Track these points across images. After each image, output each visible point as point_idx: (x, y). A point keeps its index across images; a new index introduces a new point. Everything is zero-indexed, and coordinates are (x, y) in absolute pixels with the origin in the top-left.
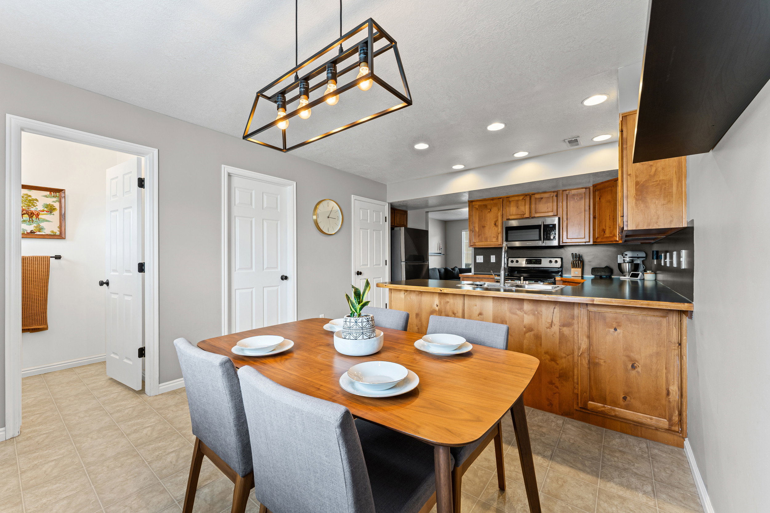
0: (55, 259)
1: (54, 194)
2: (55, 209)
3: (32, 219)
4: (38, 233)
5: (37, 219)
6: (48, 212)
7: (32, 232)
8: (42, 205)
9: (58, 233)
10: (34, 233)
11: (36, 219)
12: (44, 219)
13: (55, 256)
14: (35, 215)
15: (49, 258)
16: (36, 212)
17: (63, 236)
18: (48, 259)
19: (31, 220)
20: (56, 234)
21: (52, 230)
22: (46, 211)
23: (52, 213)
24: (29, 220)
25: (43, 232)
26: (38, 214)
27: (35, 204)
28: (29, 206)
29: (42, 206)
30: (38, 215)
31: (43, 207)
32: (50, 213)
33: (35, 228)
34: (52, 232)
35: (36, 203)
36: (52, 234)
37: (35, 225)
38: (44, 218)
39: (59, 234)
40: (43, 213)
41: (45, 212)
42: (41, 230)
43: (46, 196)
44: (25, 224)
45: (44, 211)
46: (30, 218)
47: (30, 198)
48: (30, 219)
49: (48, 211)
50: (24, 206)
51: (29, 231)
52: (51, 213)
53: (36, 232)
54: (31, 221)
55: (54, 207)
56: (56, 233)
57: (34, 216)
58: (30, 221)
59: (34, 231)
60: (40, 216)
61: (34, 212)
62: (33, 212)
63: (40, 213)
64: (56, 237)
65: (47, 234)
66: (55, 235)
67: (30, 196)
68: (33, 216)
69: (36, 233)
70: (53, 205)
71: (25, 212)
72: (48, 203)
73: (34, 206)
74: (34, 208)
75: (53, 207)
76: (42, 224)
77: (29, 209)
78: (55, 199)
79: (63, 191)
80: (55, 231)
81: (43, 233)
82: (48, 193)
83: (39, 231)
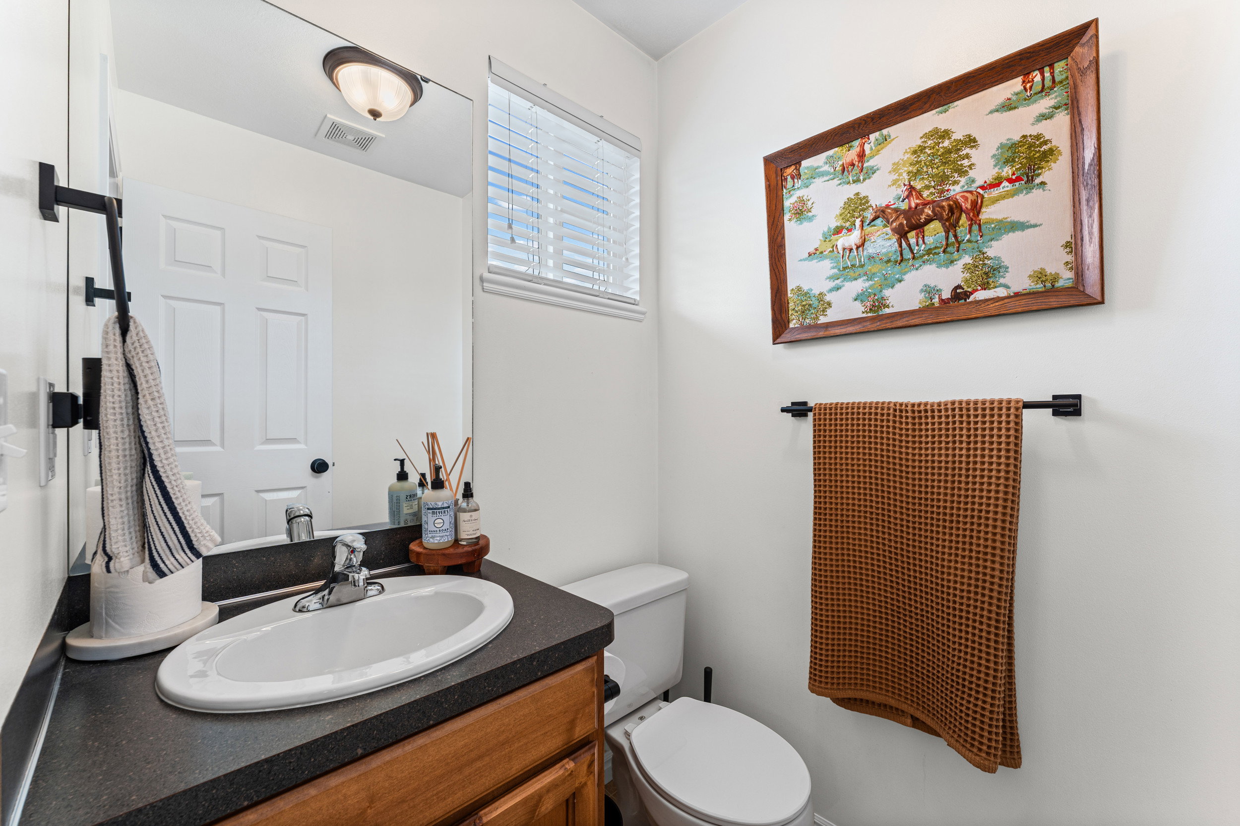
0: (1055, 414)
1: (1043, 79)
2: (1049, 155)
3: (956, 236)
4: (981, 295)
5: (975, 228)
6: (1019, 179)
7: (959, 295)
8: (994, 156)
9: (1066, 277)
10: (967, 295)
11: (970, 232)
12: (1001, 221)
13: (1055, 397)
14: (967, 214)
15: (1017, 409)
16: (966, 199)
17: (1092, 289)
18: (1012, 418)
19: (952, 239)
20: (1057, 285)
21: (1037, 268)
22: (1010, 181)
23: (1038, 181)
24: (944, 243)
25: (1001, 285)
26: (974, 204)
27: (966, 162)
28: (943, 179)
29: (992, 162)
30: (976, 208)
31: (995, 166)
32: (1028, 182)
33: (968, 275)
34: (1040, 276)
35: (967, 156)
36: (1039, 287)
37: (967, 259)
38: (1000, 217)
39: (1069, 284)
40: (995, 192)
41: (1005, 184)
42: (991, 280)
43: (1008, 106)
44: (934, 266)
45: (998, 185)
46: (947, 232)
47: (946, 143)
48: (947, 238)
49: (1018, 174)
50: (927, 187)
51: (946, 295)
52: (1030, 180)
53: (971, 293)
54: (953, 244)
55: (1045, 142)
56: (1056, 278)
57: (964, 215)
58: (947, 245)
59: (966, 289)
60: (988, 213)
61: (961, 200)
62: (956, 202)
63: (983, 197)
64: (1053, 301)
65: (1017, 294)
66: (1053, 291)
67: (946, 134)
68: (959, 219)
69: (971, 298)
70: (1038, 137)
71: (930, 212)
72: (1017, 138)
73: (962, 172)
74: (963, 180)
75: (1041, 145)
76: (995, 250)
77: (942, 192)
78: (1045, 104)
79: (1085, 39)
80: (1050, 270)
81: (1001, 292)
82: (1015, 85)
83: (985, 286)
